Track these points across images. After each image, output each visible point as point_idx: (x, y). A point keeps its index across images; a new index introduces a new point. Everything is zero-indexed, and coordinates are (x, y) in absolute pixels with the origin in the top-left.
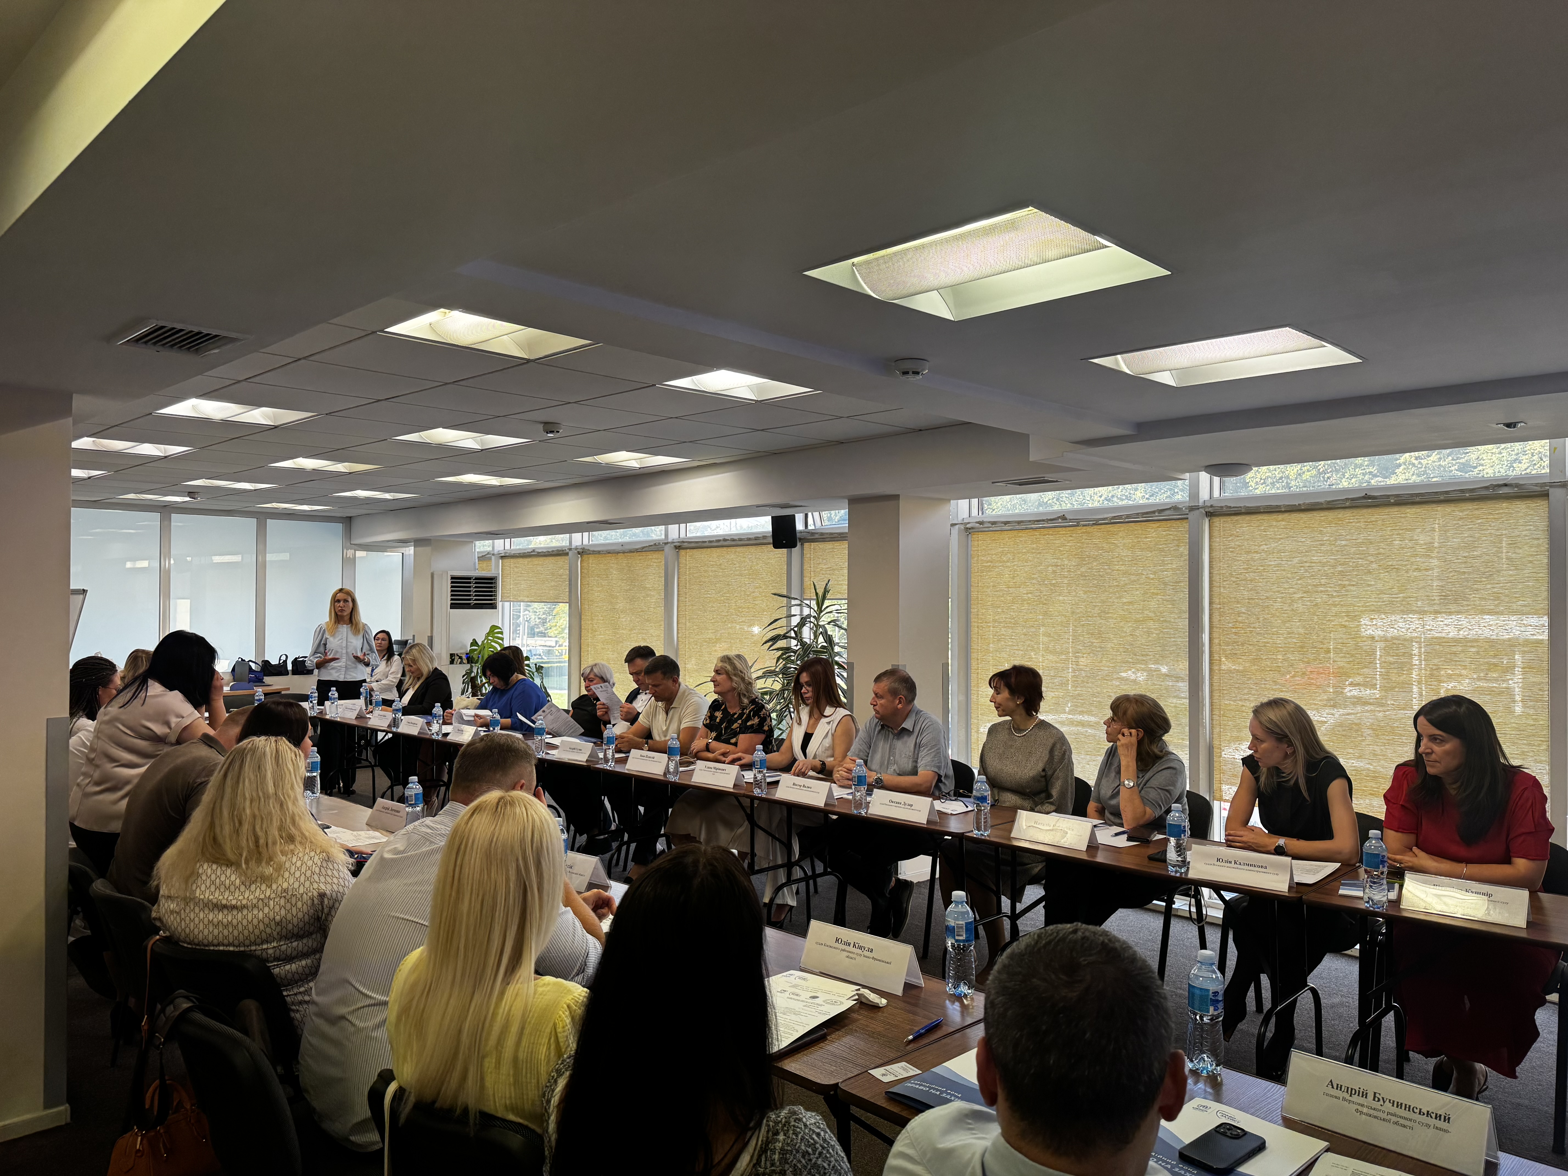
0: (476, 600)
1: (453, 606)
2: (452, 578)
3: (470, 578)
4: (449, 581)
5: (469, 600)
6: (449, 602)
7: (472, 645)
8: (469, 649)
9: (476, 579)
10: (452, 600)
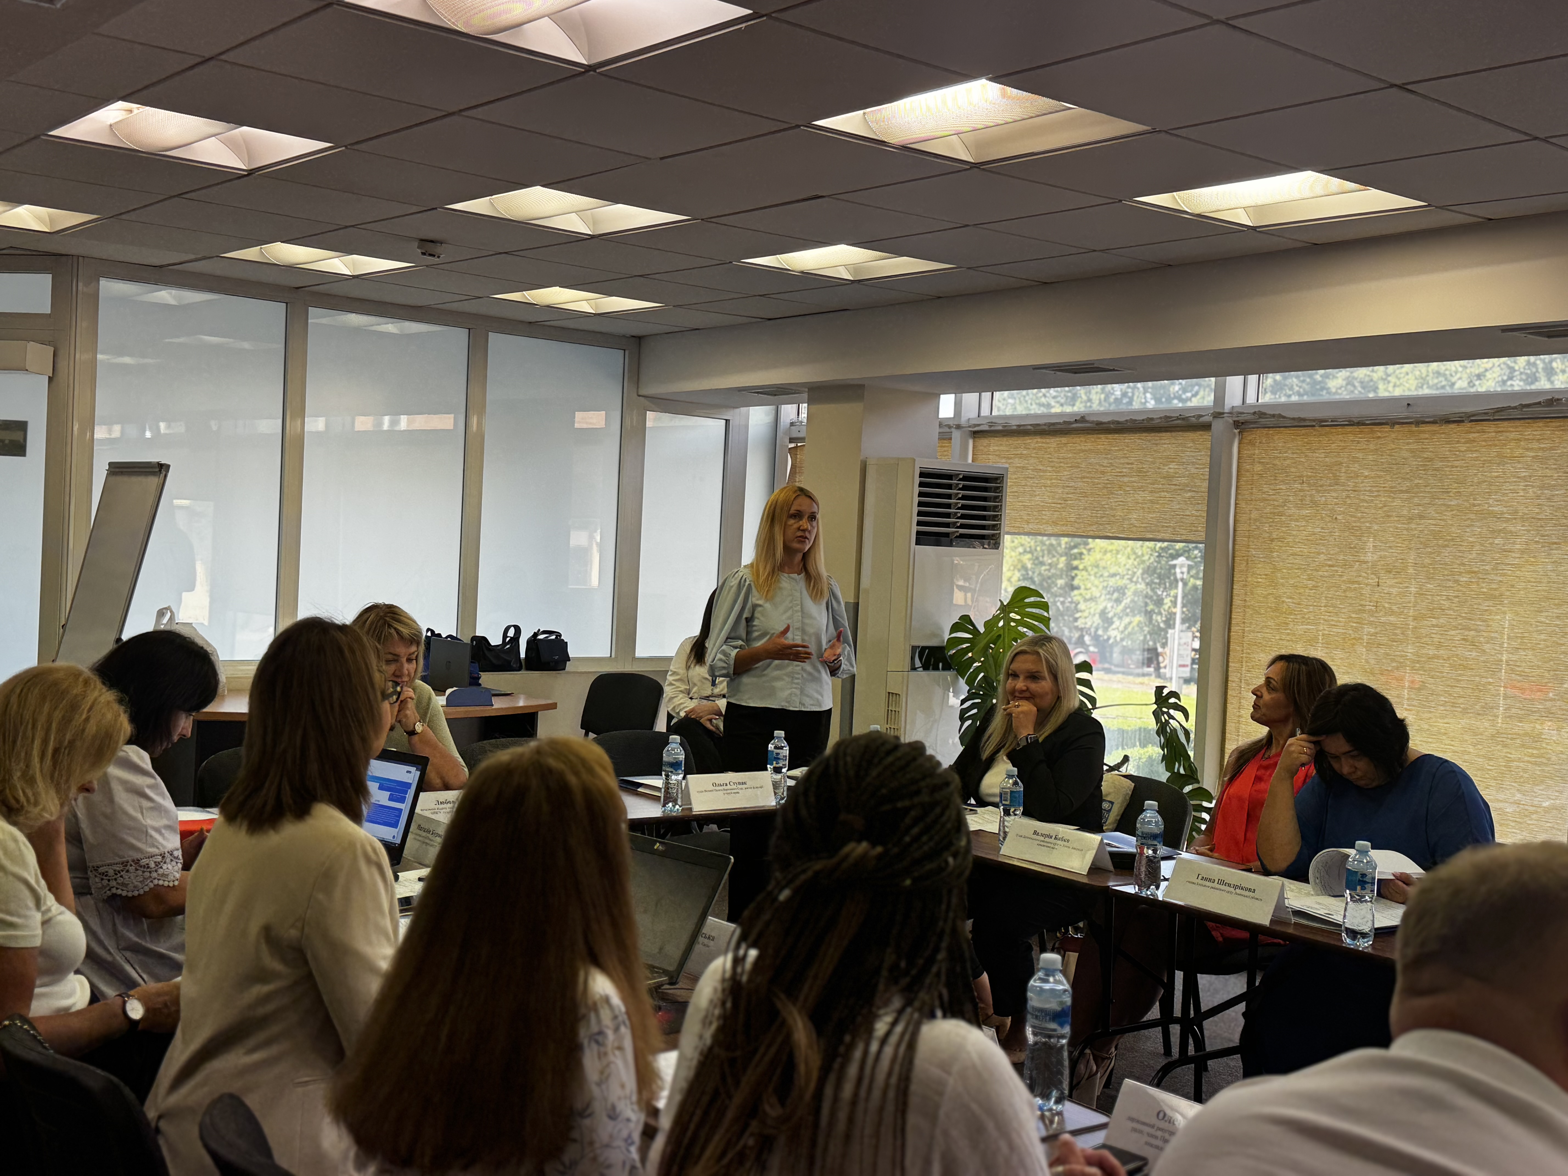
0: (963, 526)
1: (922, 538)
2: (922, 475)
3: (949, 477)
4: (917, 480)
5: (947, 525)
6: (915, 528)
7: (955, 628)
8: (947, 636)
9: (965, 478)
10: (919, 523)
